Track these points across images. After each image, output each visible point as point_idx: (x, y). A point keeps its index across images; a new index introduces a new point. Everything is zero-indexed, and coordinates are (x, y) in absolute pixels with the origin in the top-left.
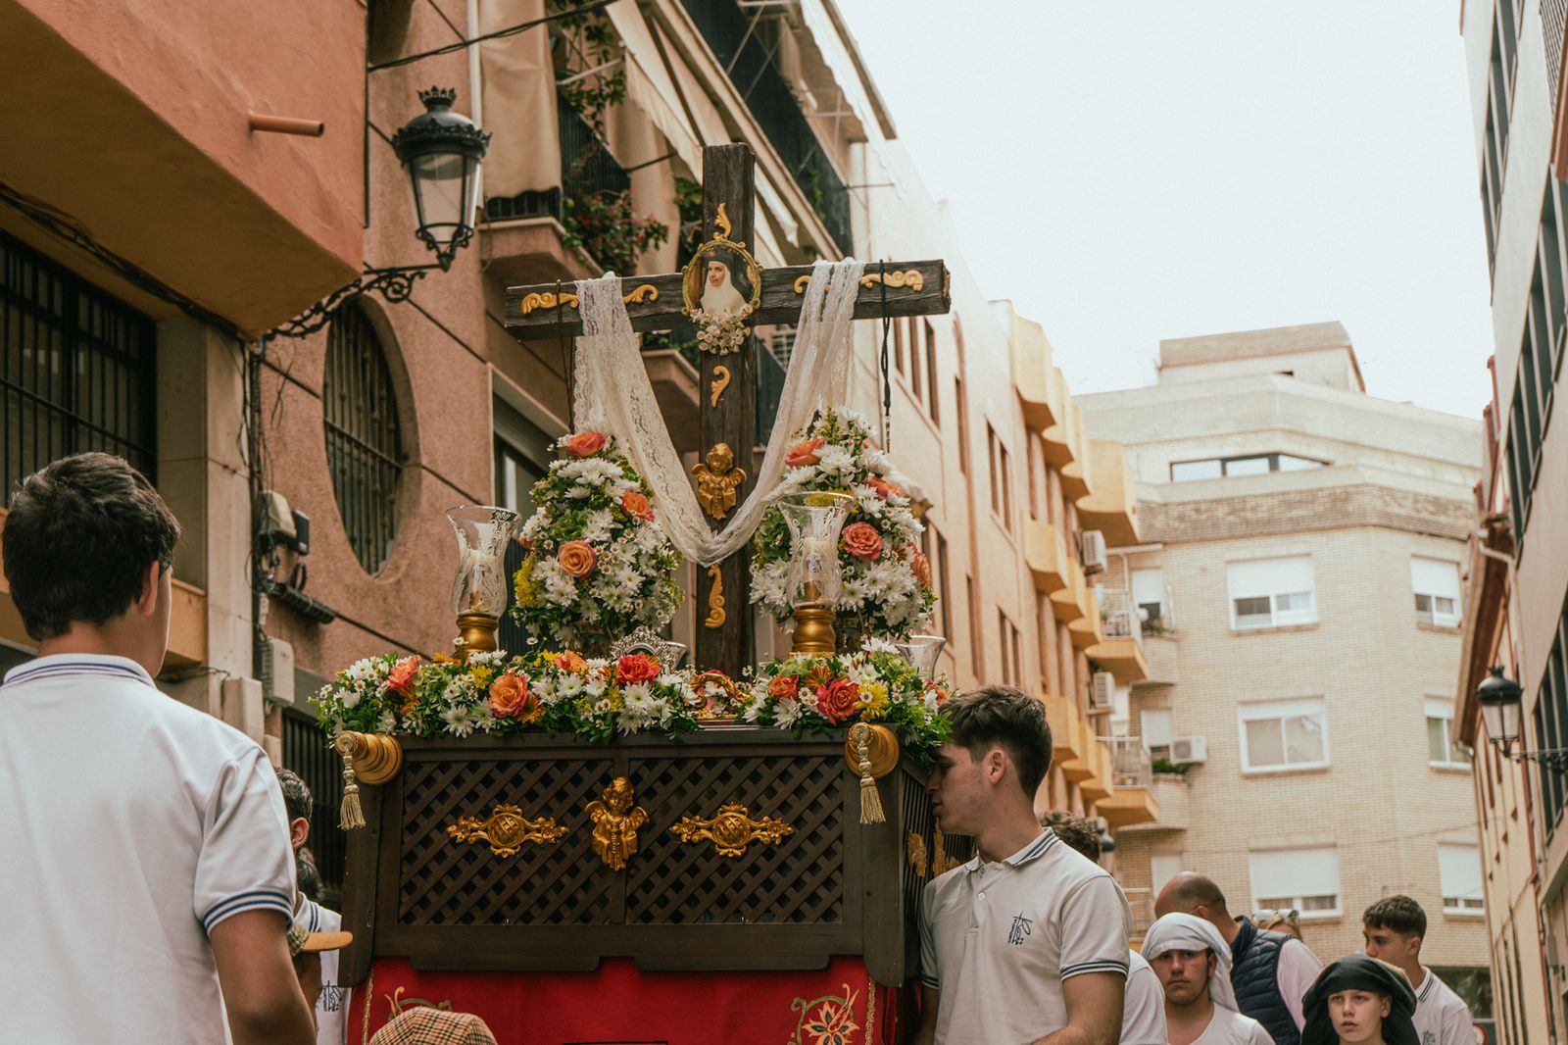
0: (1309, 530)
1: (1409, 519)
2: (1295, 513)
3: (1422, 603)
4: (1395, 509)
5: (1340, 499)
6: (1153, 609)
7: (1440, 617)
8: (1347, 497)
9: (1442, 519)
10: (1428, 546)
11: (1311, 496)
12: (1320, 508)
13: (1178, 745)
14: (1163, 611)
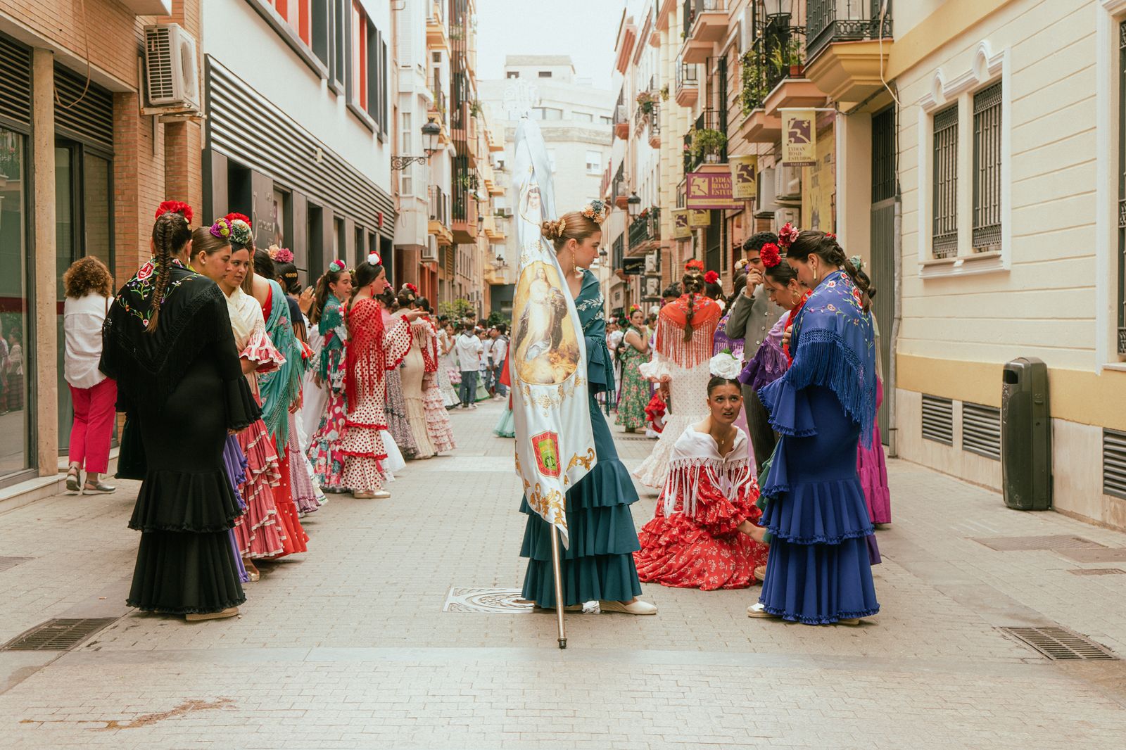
0: (555, 141)
1: (587, 138)
2: (551, 135)
3: (589, 166)
4: (583, 135)
5: (566, 131)
6: (502, 163)
7: (594, 171)
8: (568, 131)
9: (598, 138)
10: (593, 147)
11: (556, 130)
12: (559, 134)
13: (507, 209)
14: (505, 164)
